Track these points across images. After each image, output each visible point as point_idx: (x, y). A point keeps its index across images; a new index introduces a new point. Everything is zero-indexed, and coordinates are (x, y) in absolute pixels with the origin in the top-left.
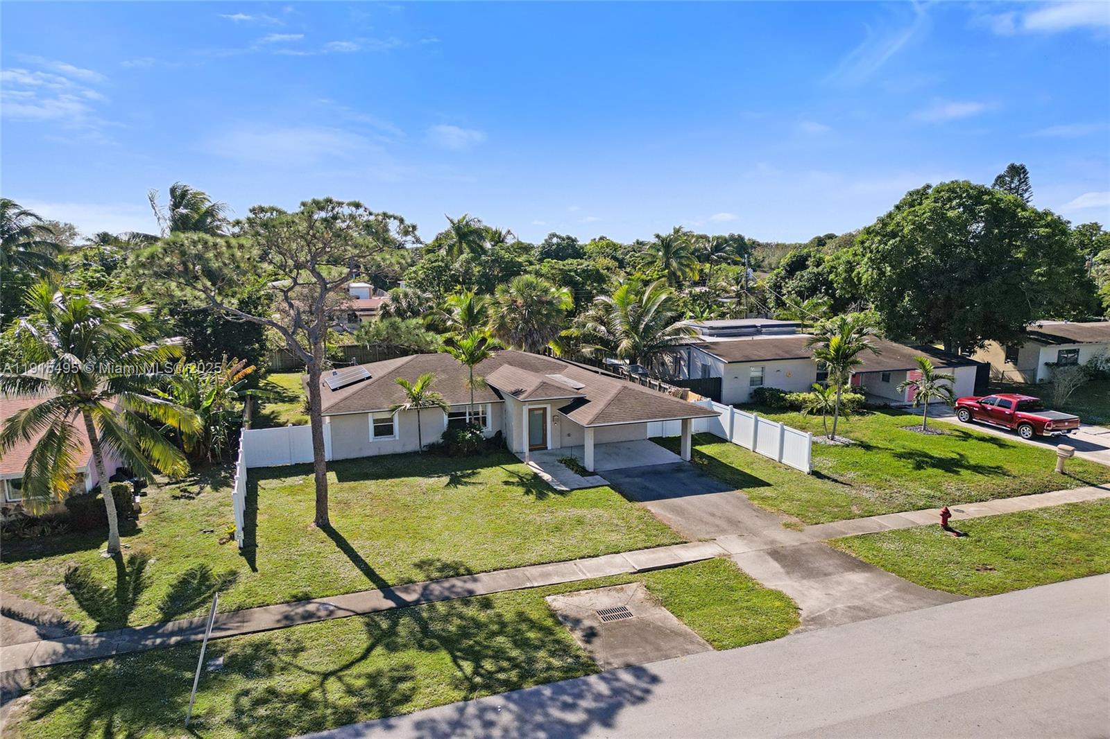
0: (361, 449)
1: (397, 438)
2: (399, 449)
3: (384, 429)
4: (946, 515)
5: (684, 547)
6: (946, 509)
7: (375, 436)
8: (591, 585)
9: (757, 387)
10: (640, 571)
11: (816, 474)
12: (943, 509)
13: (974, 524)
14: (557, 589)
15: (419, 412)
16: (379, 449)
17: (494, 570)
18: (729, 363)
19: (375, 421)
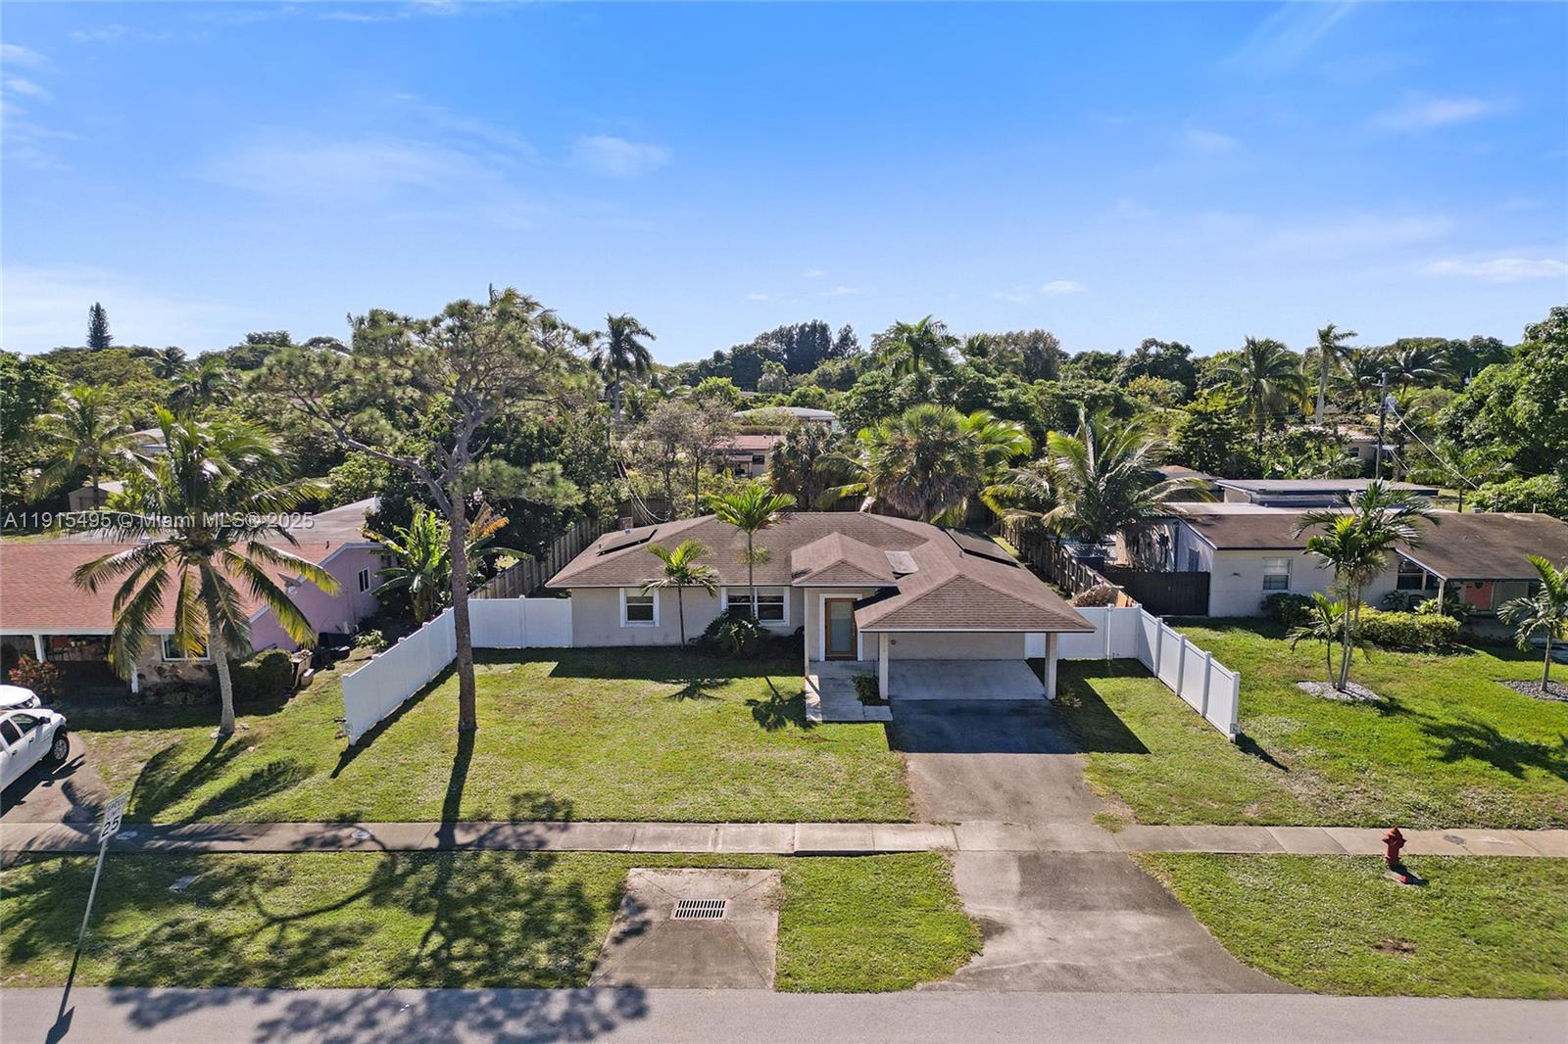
0: (608, 637)
1: (657, 625)
2: (659, 641)
3: (640, 611)
4: (1396, 842)
5: (898, 829)
6: (1397, 832)
7: (629, 619)
8: (705, 863)
9: (1276, 592)
10: (798, 854)
11: (1245, 743)
12: (1389, 831)
13: (1438, 865)
14: (653, 861)
15: (680, 591)
16: (633, 637)
17: (602, 820)
18: (1219, 549)
19: (629, 600)
